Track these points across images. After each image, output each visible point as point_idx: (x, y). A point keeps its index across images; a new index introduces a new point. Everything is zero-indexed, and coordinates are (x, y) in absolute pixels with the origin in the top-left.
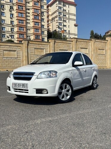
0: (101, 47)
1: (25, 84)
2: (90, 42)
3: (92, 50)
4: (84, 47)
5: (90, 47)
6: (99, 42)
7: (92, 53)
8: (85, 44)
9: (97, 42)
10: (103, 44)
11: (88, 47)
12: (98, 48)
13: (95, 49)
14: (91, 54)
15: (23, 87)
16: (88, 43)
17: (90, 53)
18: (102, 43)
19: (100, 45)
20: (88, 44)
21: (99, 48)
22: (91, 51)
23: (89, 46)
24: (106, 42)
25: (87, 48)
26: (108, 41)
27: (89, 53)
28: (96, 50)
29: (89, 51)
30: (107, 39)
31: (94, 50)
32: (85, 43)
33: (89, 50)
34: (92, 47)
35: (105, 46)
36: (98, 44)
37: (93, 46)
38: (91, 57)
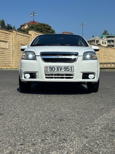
0: (24, 42)
1: (70, 67)
2: (10, 34)
3: (14, 44)
4: (3, 40)
5: (11, 41)
6: (21, 35)
7: (14, 48)
8: (5, 36)
9: (19, 35)
10: (26, 39)
11: (8, 40)
12: (20, 43)
13: (17, 44)
14: (13, 50)
15: (67, 71)
16: (8, 35)
17: (11, 48)
18: (25, 37)
19: (22, 40)
20: (8, 37)
21: (22, 43)
22: (12, 47)
23: (10, 39)
24: (29, 36)
25: (7, 42)
26: (31, 35)
27: (9, 48)
28: (18, 46)
29: (9, 46)
30: (30, 32)
31: (15, 45)
32: (5, 34)
33: (9, 44)
34: (14, 41)
35: (27, 41)
36: (20, 38)
37: (15, 39)
38: (12, 53)
